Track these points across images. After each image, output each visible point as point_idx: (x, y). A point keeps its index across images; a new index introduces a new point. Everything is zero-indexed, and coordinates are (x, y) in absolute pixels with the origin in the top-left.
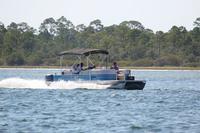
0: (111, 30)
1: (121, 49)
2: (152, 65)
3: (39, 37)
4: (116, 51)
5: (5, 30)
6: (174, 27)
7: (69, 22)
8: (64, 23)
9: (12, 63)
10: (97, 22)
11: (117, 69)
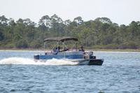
0: (89, 23)
1: (96, 37)
2: (117, 48)
3: (38, 28)
4: (93, 38)
5: (15, 24)
6: (133, 22)
7: (59, 18)
8: (56, 19)
9: (19, 47)
10: (79, 18)
11: (83, 51)
